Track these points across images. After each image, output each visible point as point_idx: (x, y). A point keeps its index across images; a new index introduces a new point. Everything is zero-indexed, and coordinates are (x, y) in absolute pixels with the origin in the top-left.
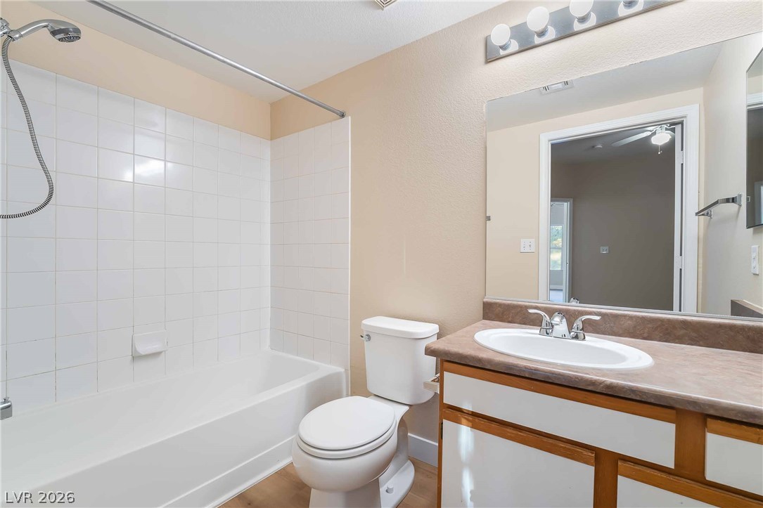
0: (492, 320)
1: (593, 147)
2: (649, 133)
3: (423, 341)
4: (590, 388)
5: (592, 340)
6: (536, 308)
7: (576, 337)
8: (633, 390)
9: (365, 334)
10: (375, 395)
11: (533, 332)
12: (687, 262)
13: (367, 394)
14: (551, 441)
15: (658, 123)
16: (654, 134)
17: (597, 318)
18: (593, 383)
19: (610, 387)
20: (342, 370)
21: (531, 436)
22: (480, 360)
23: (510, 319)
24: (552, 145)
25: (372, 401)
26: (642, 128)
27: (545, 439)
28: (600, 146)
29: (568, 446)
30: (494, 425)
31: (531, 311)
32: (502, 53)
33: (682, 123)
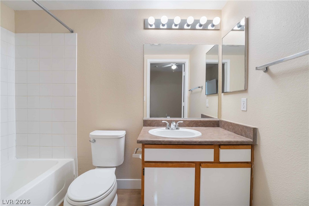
0: (147, 126)
1: (155, 66)
2: (171, 65)
3: (121, 138)
4: (195, 144)
5: (181, 129)
6: (165, 120)
7: (177, 129)
8: (206, 142)
9: (91, 140)
10: (98, 167)
11: (163, 129)
12: (185, 104)
13: (94, 167)
14: (183, 164)
15: (174, 63)
16: (172, 65)
17: (182, 122)
18: (196, 142)
19: (200, 142)
20: (73, 160)
21: (177, 164)
22: (160, 141)
23: (153, 125)
24: (151, 64)
25: (97, 170)
26: (169, 63)
27: (181, 164)
28: (157, 67)
29: (188, 164)
30: (164, 164)
31: (163, 122)
32: (149, 27)
33: (184, 64)
